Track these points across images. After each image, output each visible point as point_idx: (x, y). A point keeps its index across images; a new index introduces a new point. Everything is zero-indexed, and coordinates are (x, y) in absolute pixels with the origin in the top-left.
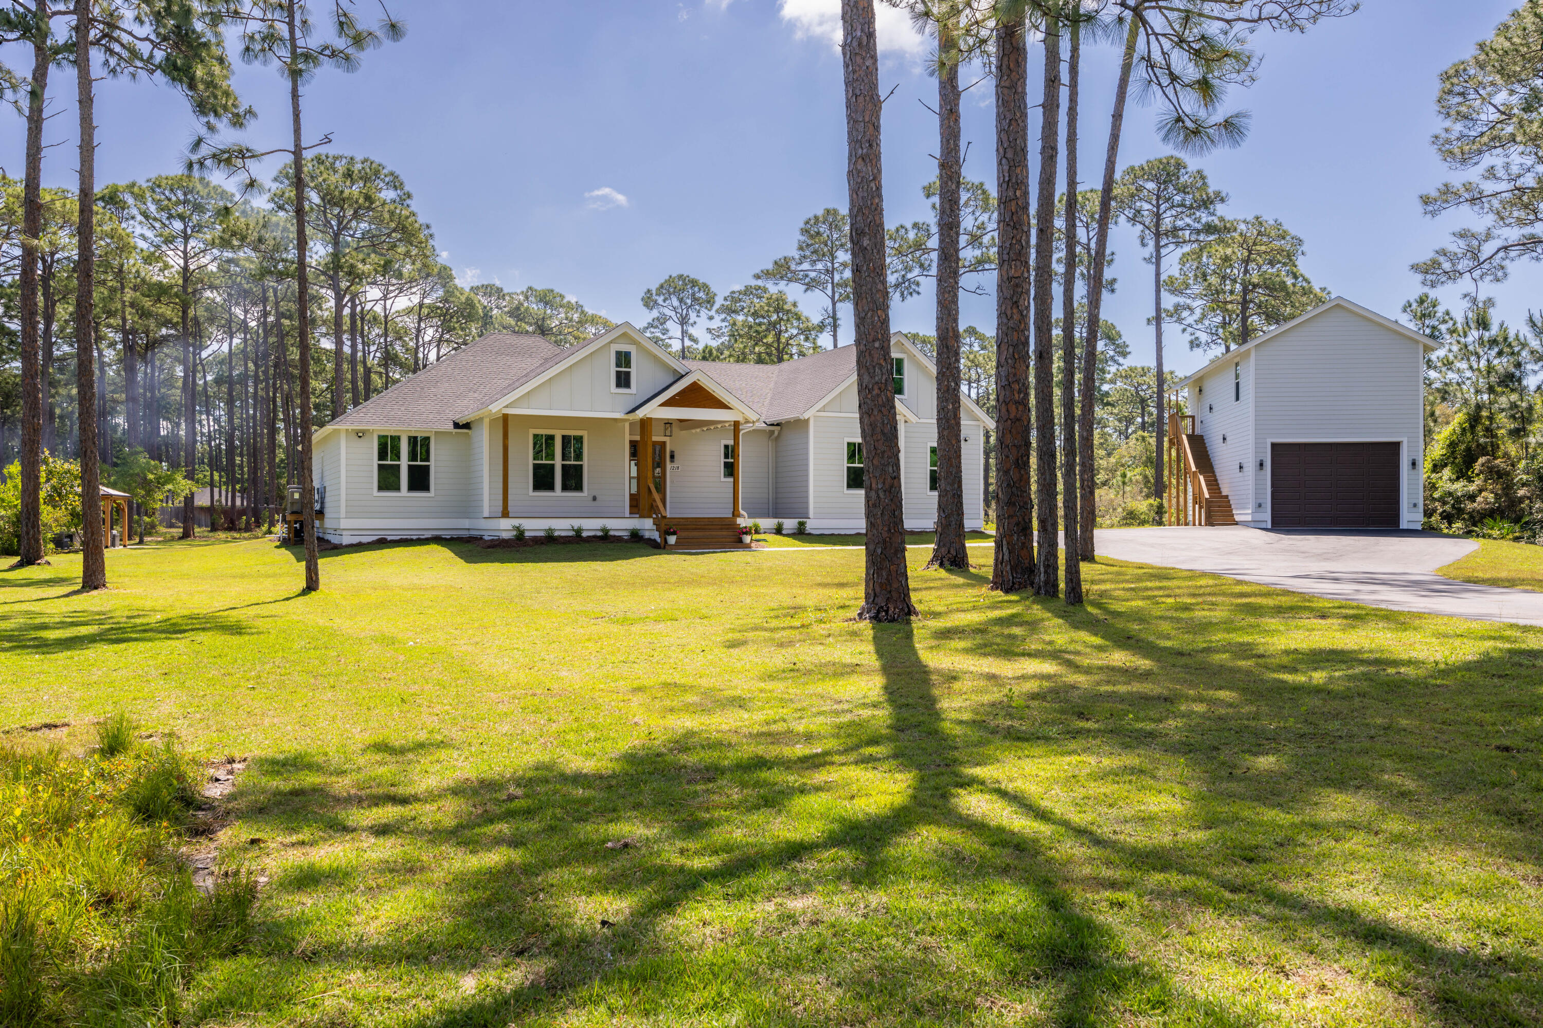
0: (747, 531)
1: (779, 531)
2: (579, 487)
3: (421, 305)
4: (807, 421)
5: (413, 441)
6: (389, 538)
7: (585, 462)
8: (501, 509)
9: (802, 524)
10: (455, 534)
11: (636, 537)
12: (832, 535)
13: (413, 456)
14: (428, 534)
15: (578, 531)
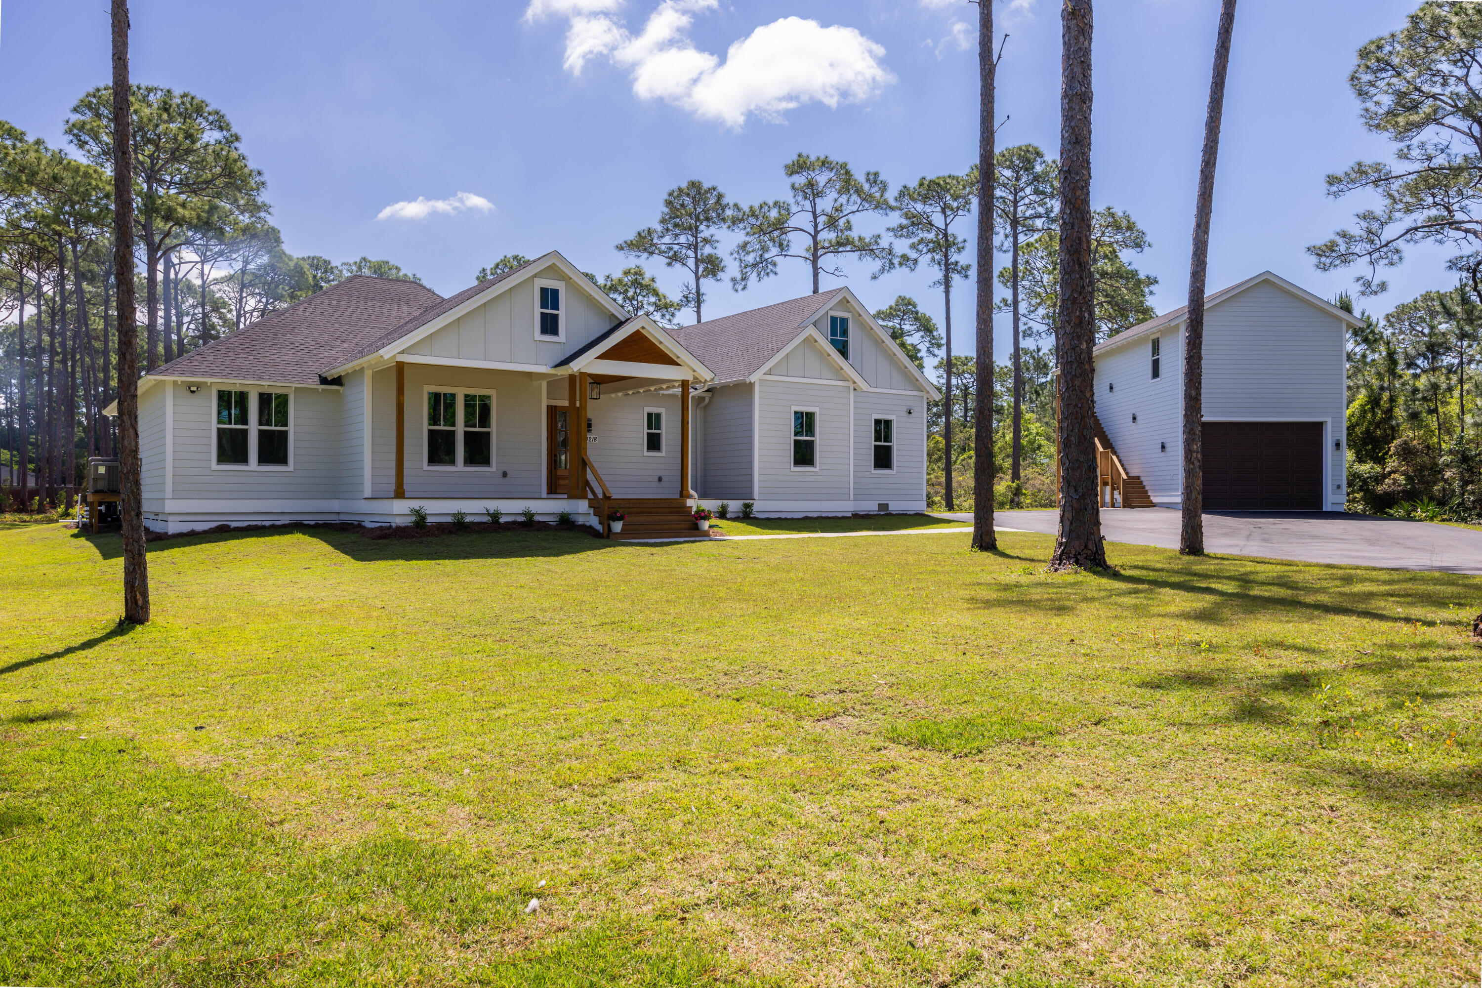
0: (703, 515)
1: (722, 514)
2: (486, 461)
3: (243, 271)
4: (751, 385)
5: (265, 399)
6: (233, 525)
7: (494, 429)
8: (393, 487)
9: (747, 506)
10: (322, 518)
11: (566, 522)
12: (780, 519)
13: (264, 419)
14: (285, 520)
15: (495, 516)
